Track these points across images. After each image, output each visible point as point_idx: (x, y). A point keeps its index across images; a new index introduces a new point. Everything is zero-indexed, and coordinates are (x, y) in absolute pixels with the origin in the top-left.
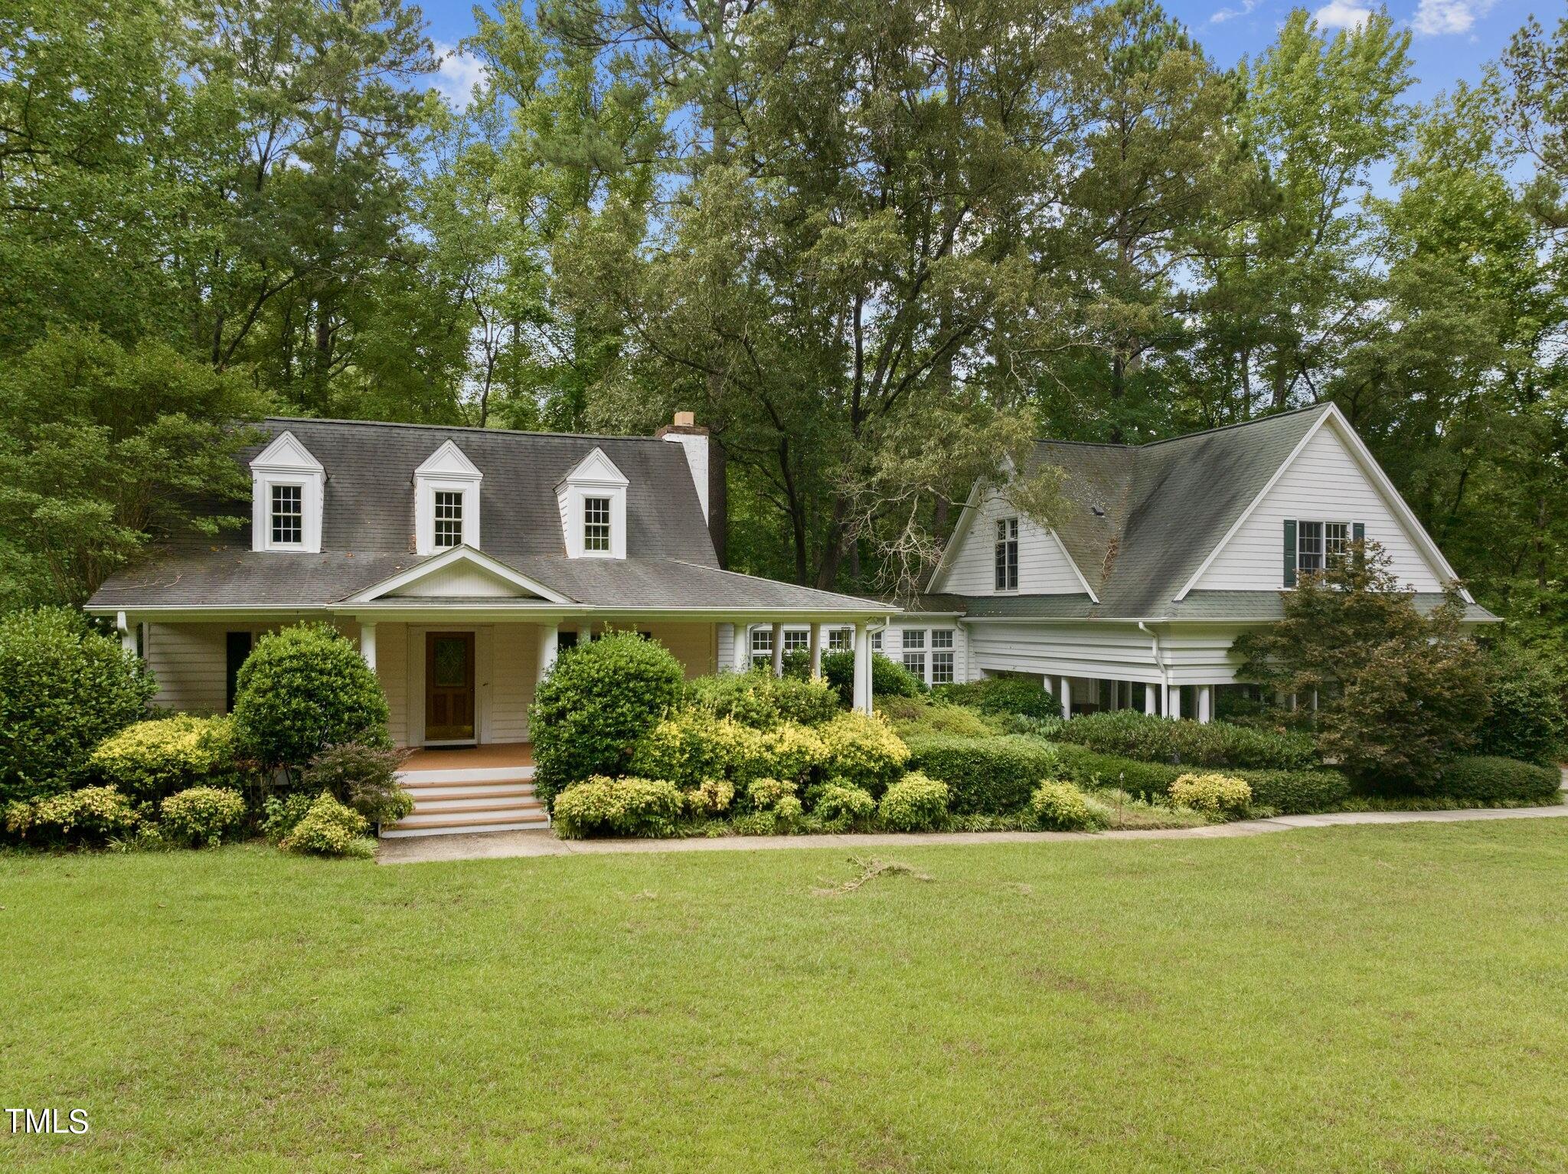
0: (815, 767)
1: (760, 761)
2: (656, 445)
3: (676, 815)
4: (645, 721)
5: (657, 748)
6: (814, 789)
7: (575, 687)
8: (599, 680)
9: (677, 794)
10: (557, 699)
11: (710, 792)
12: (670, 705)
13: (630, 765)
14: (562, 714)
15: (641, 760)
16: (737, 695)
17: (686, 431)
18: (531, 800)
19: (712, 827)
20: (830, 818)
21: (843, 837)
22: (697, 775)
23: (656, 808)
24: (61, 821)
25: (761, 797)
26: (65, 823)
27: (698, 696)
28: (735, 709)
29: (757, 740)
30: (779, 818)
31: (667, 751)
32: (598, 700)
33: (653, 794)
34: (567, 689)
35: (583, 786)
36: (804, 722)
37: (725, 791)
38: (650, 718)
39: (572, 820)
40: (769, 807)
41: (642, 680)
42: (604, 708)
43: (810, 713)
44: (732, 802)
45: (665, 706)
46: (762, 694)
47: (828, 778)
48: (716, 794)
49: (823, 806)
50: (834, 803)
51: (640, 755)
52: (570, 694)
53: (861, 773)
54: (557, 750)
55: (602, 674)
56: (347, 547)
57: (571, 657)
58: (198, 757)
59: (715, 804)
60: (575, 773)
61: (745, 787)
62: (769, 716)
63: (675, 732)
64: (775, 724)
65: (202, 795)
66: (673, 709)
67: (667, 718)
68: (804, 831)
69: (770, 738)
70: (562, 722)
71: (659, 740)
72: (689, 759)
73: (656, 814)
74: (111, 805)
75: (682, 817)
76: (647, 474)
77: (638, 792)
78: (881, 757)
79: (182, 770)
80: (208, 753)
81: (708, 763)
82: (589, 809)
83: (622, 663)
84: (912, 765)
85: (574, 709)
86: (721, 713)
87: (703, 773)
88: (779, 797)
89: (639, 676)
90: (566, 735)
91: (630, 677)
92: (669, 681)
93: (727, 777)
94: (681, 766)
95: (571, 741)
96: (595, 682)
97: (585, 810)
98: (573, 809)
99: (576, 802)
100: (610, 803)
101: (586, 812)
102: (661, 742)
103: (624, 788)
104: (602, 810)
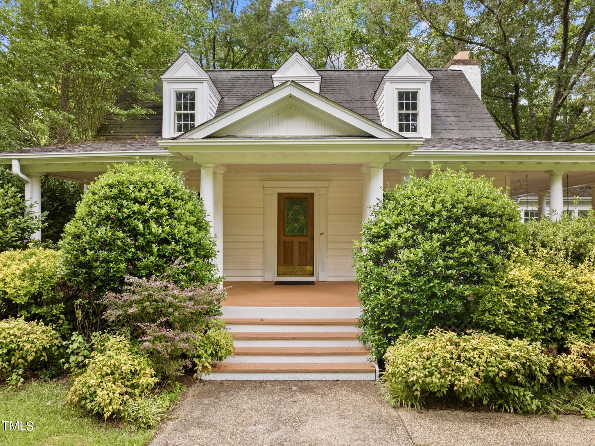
3: (543, 385)
4: (492, 264)
5: (510, 296)
7: (407, 223)
8: (435, 215)
9: (543, 359)
11: (584, 356)
12: (517, 246)
14: (392, 253)
15: (490, 311)
17: (464, 63)
18: (357, 344)
19: (587, 403)
22: (562, 333)
23: (519, 378)
31: (522, 301)
33: (515, 358)
35: (421, 342)
38: (497, 259)
39: (409, 386)
45: (512, 247)
51: (489, 305)
54: (387, 294)
60: (409, 323)
63: (528, 278)
66: (521, 251)
67: (516, 261)
70: (392, 262)
71: (511, 287)
73: (520, 385)
77: (494, 354)
80: (27, 284)
82: (431, 375)
85: (407, 247)
89: (480, 211)
90: (398, 278)
94: (540, 320)
96: (430, 217)
97: (426, 376)
98: (411, 373)
99: (414, 363)
100: (458, 368)
101: (428, 380)
102: (514, 290)
103: (474, 349)
104: (449, 378)
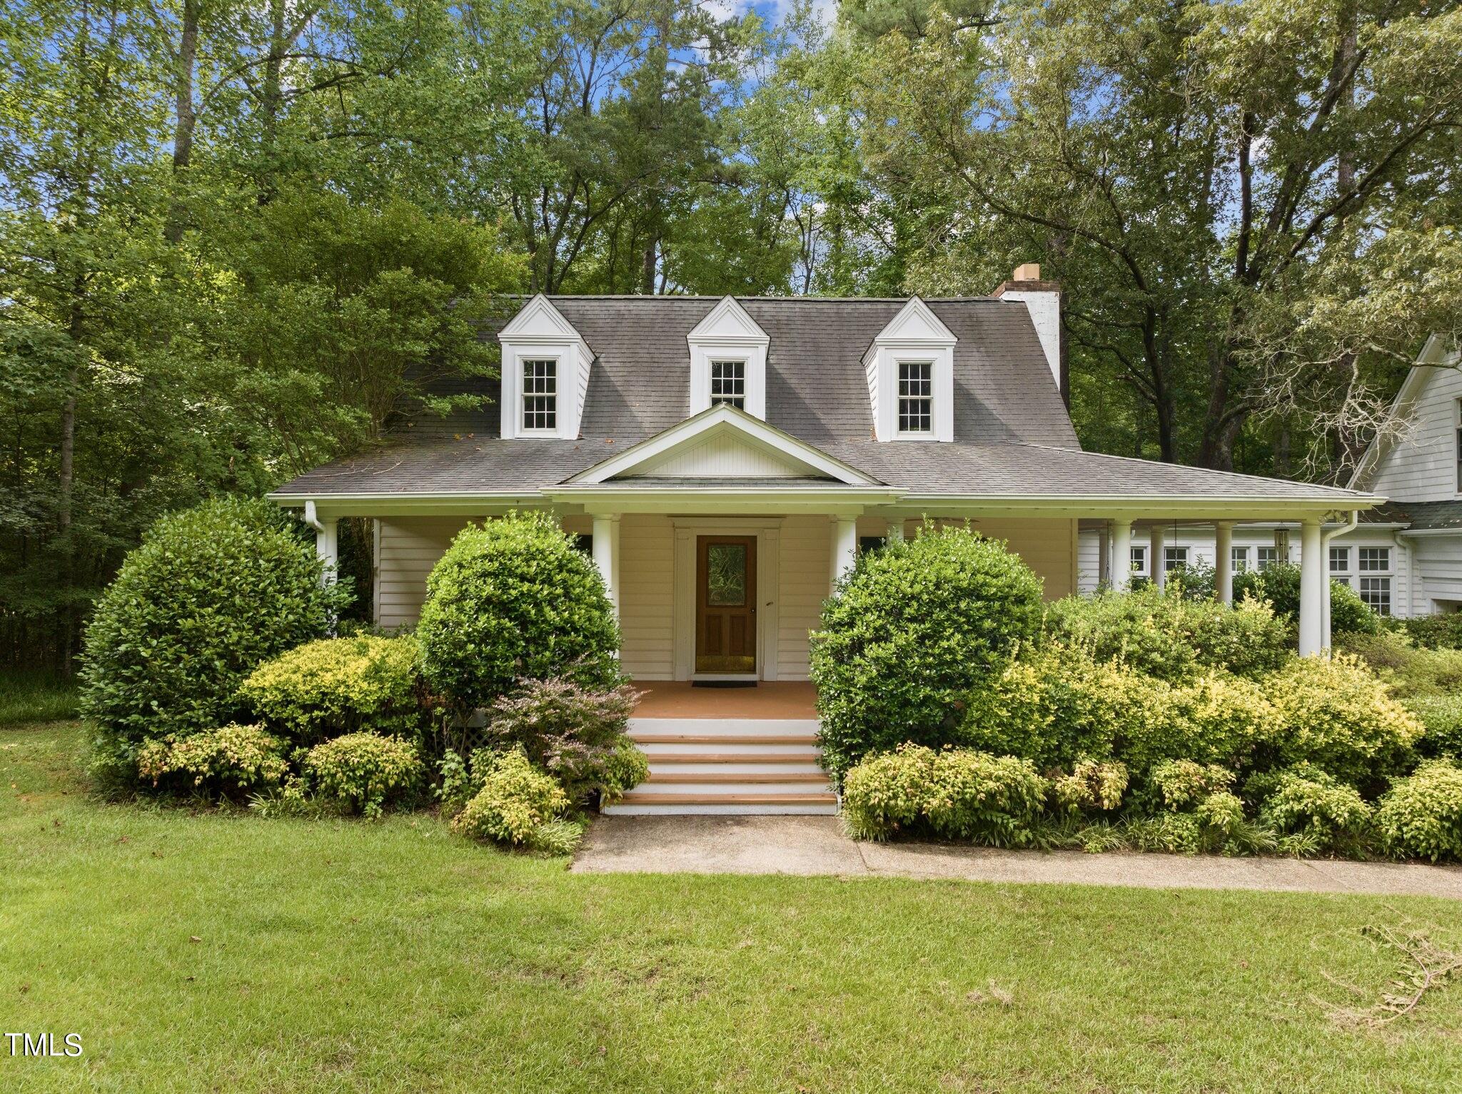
0: (1261, 746)
1: (1169, 731)
2: (991, 306)
3: (1034, 810)
4: (983, 661)
5: (1003, 704)
6: (1262, 779)
7: (878, 607)
8: (913, 597)
9: (1035, 778)
10: (851, 625)
11: (1090, 778)
12: (1022, 637)
13: (961, 729)
14: (858, 646)
15: (978, 722)
16: (1128, 625)
17: (1030, 286)
18: (814, 769)
19: (1094, 836)
20: (1290, 830)
21: (1316, 864)
22: (1067, 749)
23: (1002, 802)
24: (193, 769)
25: (1174, 791)
26: (198, 773)
27: (1066, 626)
28: (1126, 648)
29: (1165, 697)
30: (1204, 824)
31: (1018, 709)
32: (912, 626)
33: (998, 779)
34: (867, 610)
35: (886, 759)
36: (1235, 670)
37: (1114, 779)
38: (993, 656)
39: (870, 811)
40: (1187, 807)
41: (979, 598)
42: (922, 639)
43: (1247, 656)
44: (1126, 793)
45: (1014, 640)
46: (1168, 625)
47: (1284, 764)
48: (1100, 782)
49: (1279, 809)
50: (1297, 807)
51: (976, 715)
52: (869, 617)
53: (1340, 758)
54: (851, 701)
55: (917, 588)
56: (608, 434)
57: (873, 563)
58: (363, 692)
59: (1099, 798)
60: (877, 737)
61: (1146, 772)
62: (1179, 659)
63: (1033, 681)
64: (1190, 672)
65: (361, 744)
66: (1028, 644)
67: (1017, 658)
68: (1248, 850)
69: (1184, 695)
70: (857, 659)
71: (1006, 691)
72: (1055, 724)
73: (1003, 810)
74: (251, 751)
75: (1044, 816)
76: (980, 340)
77: (975, 773)
78: (1377, 733)
79: (343, 708)
80: (375, 687)
81: (1084, 731)
82: (895, 796)
83: (949, 572)
84: (1428, 748)
85: (877, 639)
86: (1104, 653)
87: (1077, 747)
88: (1205, 791)
89: (974, 593)
90: (864, 679)
91: (960, 593)
92: (1020, 601)
93: (1116, 754)
94: (1042, 734)
95: (869, 688)
96: (908, 599)
97: (890, 798)
98: (873, 795)
99: (877, 784)
100: (929, 789)
101: (892, 802)
102: (1010, 696)
103: (951, 767)
104: (917, 800)
